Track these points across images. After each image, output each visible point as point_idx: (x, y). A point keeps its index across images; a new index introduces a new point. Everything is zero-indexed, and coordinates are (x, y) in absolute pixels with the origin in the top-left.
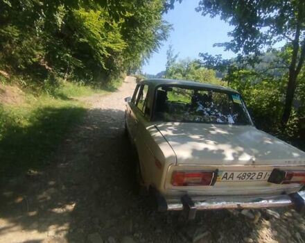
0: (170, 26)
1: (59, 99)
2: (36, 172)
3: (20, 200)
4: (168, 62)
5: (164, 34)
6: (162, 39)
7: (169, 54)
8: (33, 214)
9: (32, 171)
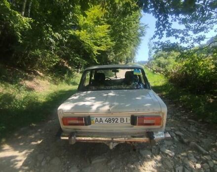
0: (146, 25)
1: (71, 85)
2: (35, 125)
3: (20, 137)
4: (150, 50)
5: (142, 32)
6: (141, 36)
7: (150, 45)
8: (22, 144)
9: (33, 124)
